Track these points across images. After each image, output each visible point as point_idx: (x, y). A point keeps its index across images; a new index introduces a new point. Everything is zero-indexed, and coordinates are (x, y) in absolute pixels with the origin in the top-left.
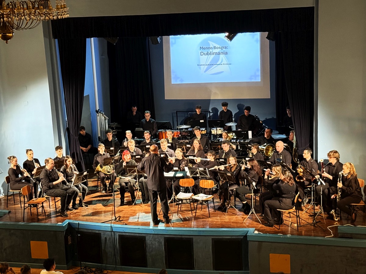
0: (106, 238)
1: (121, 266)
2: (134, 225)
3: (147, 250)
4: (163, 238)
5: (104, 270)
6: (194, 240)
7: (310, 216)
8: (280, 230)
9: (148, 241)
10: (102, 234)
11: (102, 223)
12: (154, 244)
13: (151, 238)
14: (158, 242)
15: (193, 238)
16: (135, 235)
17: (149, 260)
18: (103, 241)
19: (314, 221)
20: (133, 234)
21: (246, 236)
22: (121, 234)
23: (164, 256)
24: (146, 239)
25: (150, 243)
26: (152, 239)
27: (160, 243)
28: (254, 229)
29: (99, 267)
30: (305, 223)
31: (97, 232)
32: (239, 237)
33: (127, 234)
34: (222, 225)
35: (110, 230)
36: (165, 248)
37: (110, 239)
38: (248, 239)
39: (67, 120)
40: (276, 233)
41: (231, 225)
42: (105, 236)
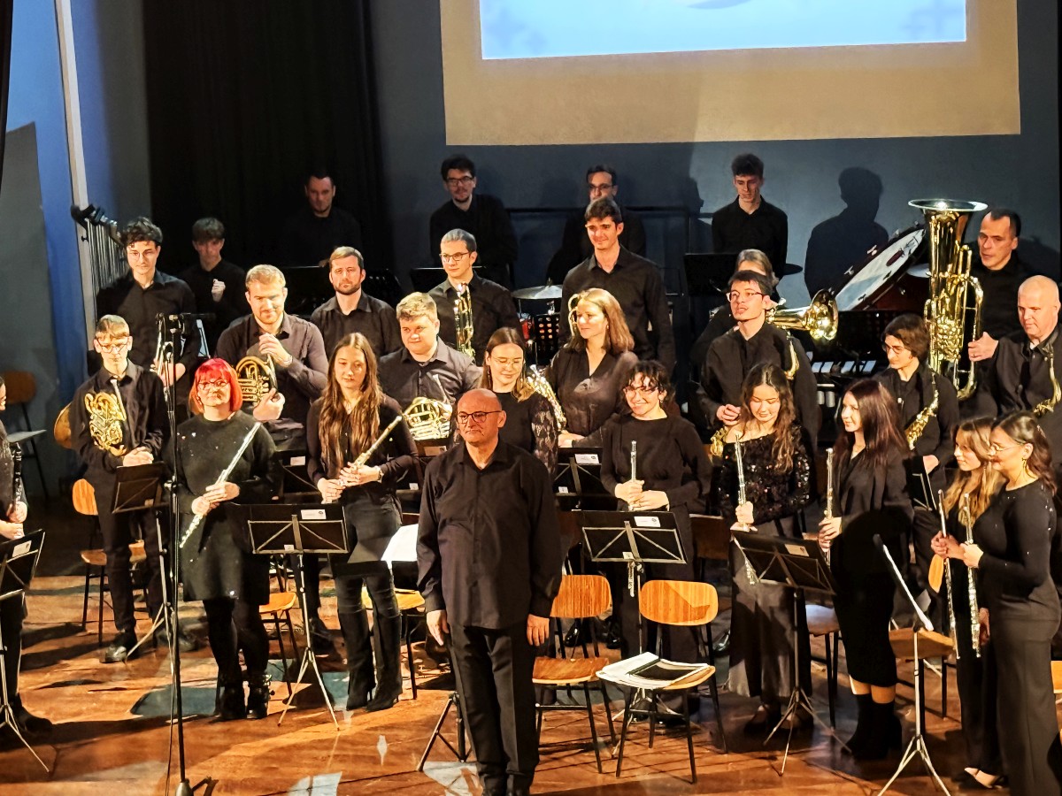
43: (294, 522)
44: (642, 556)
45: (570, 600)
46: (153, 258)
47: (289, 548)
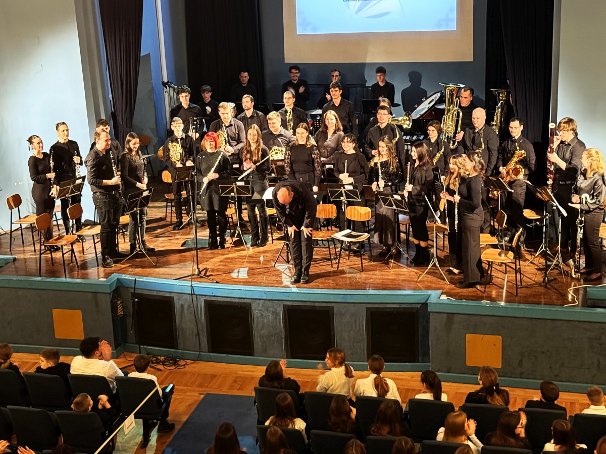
0: (182, 306)
1: (208, 352)
2: (231, 283)
3: (254, 325)
4: (282, 307)
5: (180, 359)
6: (335, 310)
7: (539, 269)
8: (484, 295)
9: (256, 311)
10: (175, 298)
11: (176, 279)
12: (265, 316)
13: (261, 305)
14: (273, 312)
15: (333, 307)
16: (233, 300)
17: (258, 343)
18: (178, 311)
19: (544, 279)
20: (229, 300)
21: (425, 305)
22: (208, 298)
23: (283, 337)
24: (253, 308)
25: (260, 314)
26: (262, 307)
27: (275, 313)
28: (440, 291)
29: (171, 355)
30: (529, 282)
31: (168, 295)
32: (414, 306)
33: (219, 300)
34: (384, 284)
35: (190, 293)
36: (285, 323)
37: (189, 307)
38: (429, 310)
39: (111, 99)
40: (479, 298)
41: (399, 285)
42: (181, 302)
43: (234, 186)
44: (347, 198)
45: (323, 212)
46: (188, 98)
47: (232, 194)
